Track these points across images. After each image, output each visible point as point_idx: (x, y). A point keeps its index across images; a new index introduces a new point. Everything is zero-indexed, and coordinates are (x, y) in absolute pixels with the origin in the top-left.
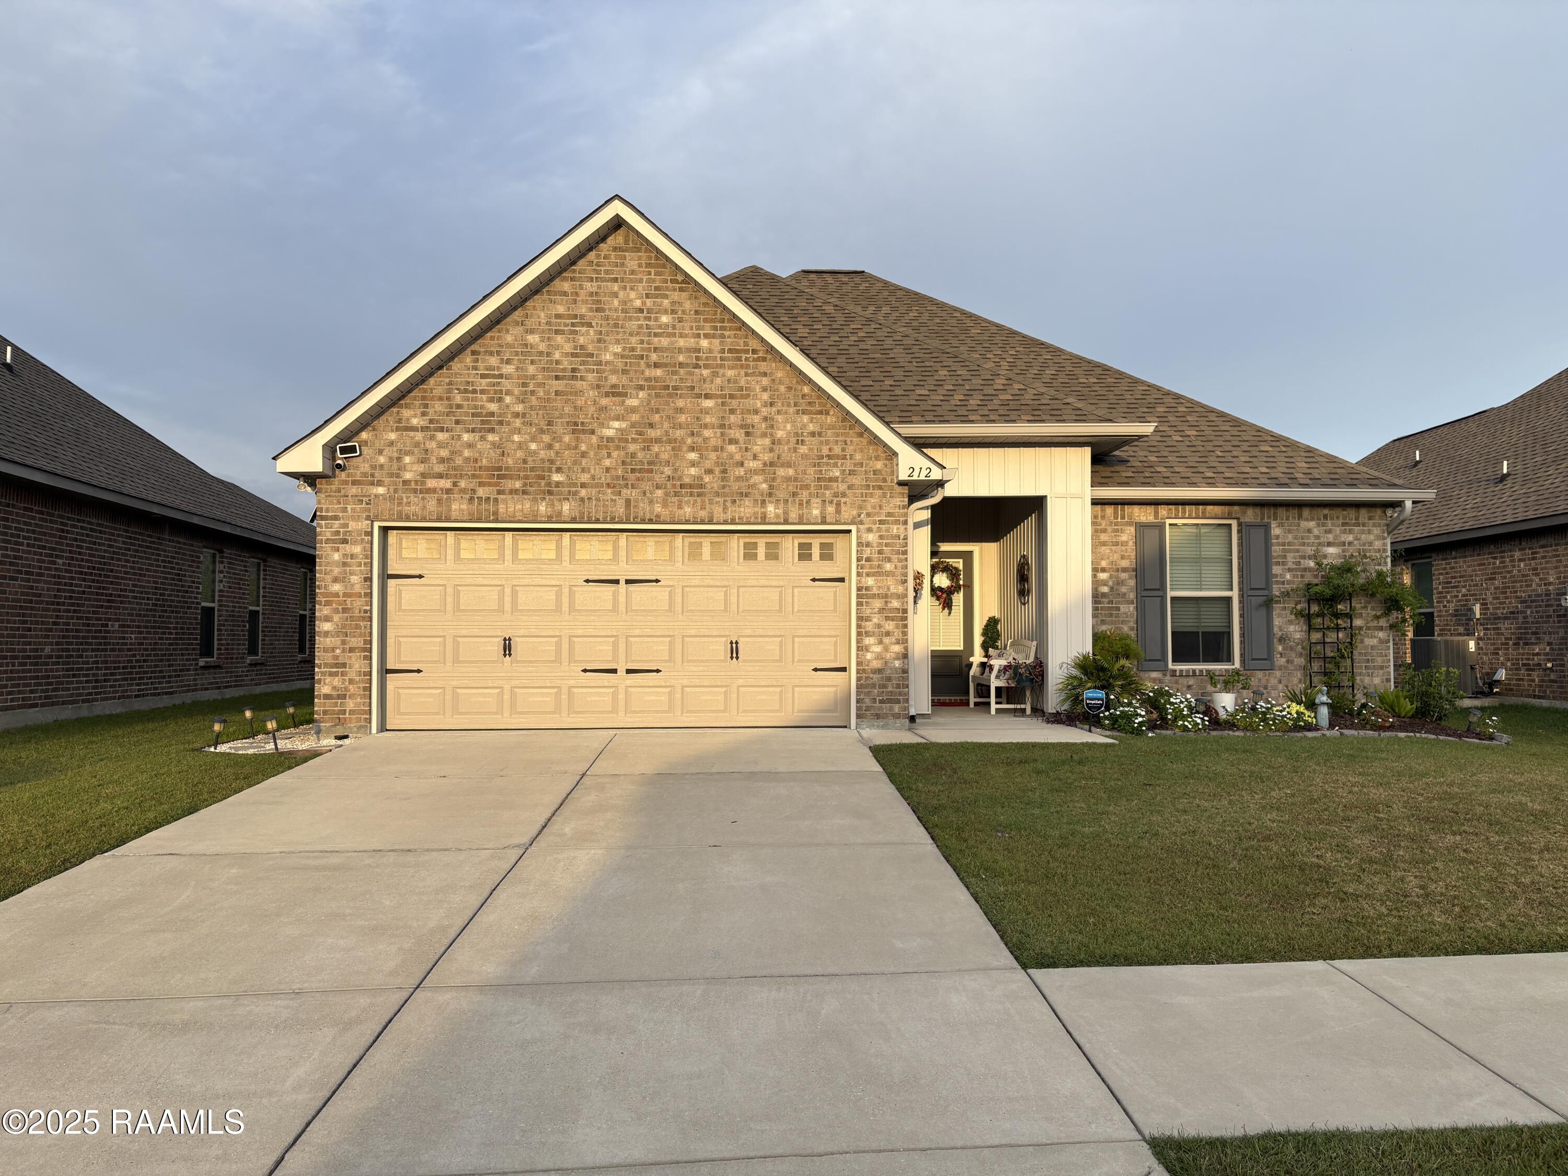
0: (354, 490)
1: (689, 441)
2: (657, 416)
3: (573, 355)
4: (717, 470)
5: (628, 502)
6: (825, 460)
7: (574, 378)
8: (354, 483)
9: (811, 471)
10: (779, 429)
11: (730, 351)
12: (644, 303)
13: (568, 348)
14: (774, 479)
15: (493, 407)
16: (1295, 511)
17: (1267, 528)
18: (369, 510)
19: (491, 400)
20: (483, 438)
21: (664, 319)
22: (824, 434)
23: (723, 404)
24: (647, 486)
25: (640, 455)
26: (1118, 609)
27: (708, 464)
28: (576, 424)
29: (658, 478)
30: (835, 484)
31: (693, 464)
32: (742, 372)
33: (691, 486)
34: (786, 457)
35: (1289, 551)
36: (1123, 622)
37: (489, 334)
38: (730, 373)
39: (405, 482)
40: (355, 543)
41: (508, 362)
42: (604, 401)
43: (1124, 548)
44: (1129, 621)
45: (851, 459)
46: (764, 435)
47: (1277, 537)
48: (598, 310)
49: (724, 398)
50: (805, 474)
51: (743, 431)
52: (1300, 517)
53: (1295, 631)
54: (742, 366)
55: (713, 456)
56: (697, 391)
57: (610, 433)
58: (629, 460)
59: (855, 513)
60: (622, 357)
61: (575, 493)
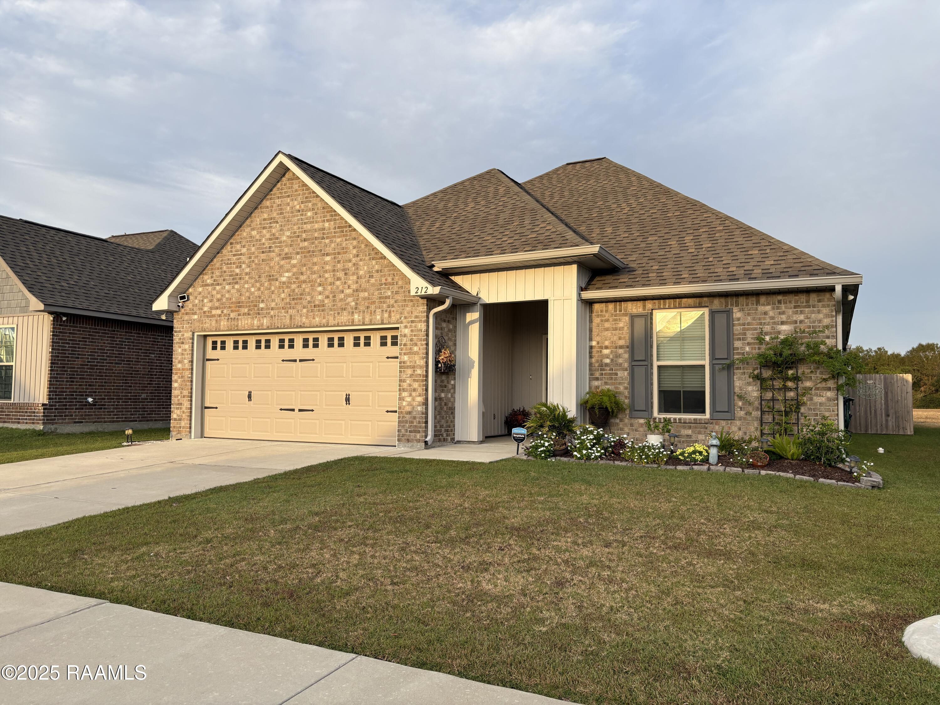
0: (186, 318)
1: (318, 281)
2: (305, 268)
3: (270, 239)
4: (331, 296)
5: (291, 316)
6: (383, 286)
7: (270, 252)
8: (187, 314)
9: (376, 293)
10: (361, 270)
11: (339, 227)
12: (300, 207)
13: (268, 236)
14: (358, 299)
15: (237, 271)
16: (754, 299)
17: (729, 313)
18: (191, 327)
19: (237, 267)
20: (233, 287)
21: (309, 214)
22: (383, 271)
23: (335, 258)
24: (299, 307)
25: (296, 290)
26: (616, 374)
27: (327, 293)
28: (270, 276)
29: (305, 302)
30: (388, 300)
31: (320, 293)
32: (344, 239)
33: (319, 306)
34: (364, 286)
35: (748, 329)
36: (620, 384)
37: (237, 233)
38: (338, 240)
39: (204, 312)
40: (186, 343)
41: (244, 247)
42: (282, 262)
43: (621, 332)
44: (624, 383)
45: (397, 284)
46: (353, 274)
47: (739, 319)
48: (281, 213)
49: (335, 254)
50: (373, 295)
51: (343, 273)
52: (758, 303)
53: (753, 391)
54: (344, 236)
55: (329, 288)
56: (323, 252)
57: (284, 279)
58: (292, 294)
59: (398, 317)
60: (291, 237)
61: (269, 313)
